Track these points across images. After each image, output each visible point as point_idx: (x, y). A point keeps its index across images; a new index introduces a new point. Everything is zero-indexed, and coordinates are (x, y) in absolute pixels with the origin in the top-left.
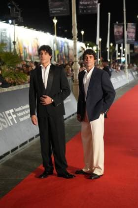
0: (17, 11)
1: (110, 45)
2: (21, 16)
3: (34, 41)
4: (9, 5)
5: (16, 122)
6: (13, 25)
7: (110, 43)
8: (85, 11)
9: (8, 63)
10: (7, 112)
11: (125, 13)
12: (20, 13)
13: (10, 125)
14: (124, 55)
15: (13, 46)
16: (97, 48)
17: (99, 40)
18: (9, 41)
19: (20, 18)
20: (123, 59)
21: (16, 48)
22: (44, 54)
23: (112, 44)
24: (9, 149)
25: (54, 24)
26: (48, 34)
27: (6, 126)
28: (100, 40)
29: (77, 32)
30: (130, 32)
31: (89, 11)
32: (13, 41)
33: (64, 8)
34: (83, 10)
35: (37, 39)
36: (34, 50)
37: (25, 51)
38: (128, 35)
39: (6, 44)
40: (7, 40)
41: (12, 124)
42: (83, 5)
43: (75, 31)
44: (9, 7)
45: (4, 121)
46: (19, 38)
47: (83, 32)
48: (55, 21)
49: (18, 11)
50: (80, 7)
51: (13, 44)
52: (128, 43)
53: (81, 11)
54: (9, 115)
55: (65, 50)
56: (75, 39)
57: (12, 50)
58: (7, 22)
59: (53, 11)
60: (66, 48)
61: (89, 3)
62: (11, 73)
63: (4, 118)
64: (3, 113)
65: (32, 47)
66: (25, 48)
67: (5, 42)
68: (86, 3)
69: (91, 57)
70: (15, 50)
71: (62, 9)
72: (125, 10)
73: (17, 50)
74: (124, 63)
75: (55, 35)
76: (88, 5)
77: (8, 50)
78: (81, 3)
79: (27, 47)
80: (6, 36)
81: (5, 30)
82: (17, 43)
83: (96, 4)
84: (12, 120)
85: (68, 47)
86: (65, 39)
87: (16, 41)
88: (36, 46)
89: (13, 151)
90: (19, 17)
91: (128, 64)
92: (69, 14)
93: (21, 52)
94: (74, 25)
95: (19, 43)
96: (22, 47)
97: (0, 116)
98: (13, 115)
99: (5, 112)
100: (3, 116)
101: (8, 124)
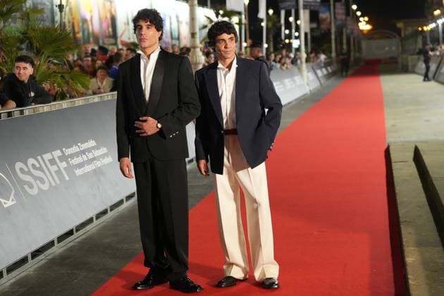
1: (267, 13)
3: (104, 5)
5: (67, 178)
7: (267, 9)
9: (46, 53)
10: (47, 156)
13: (53, 184)
14: (297, 34)
15: (57, 18)
16: (240, 20)
18: (50, 7)
20: (295, 44)
21: (65, 20)
22: (145, 28)
23: (271, 12)
24: (53, 236)
27: (45, 187)
32: (58, 3)
36: (105, 25)
37: (85, 26)
39: (42, 11)
40: (44, 4)
41: (58, 182)
45: (44, 177)
51: (57, 10)
52: (305, 7)
54: (52, 162)
55: (171, 24)
57: (57, 25)
60: (174, 21)
62: (54, 72)
63: (40, 169)
64: (39, 158)
65: (100, 19)
66: (84, 21)
67: (40, 7)
70: (62, 24)
73: (67, 24)
74: (298, 50)
77: (48, 24)
79: (88, 18)
82: (66, 9)
84: (58, 172)
85: (177, 17)
87: (64, 3)
88: (109, 16)
91: (306, 52)
93: (76, 29)
95: (70, 9)
96: (78, 18)
97: (33, 165)
98: (61, 162)
99: (43, 156)
100: (38, 166)
101: (50, 183)
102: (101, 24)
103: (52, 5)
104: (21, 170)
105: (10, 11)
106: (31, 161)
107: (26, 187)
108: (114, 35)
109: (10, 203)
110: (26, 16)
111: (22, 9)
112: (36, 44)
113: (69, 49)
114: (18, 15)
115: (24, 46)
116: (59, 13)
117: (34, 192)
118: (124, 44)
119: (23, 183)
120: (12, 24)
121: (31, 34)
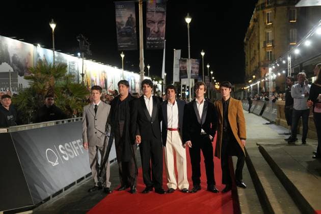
0: (86, 44)
2: (90, 50)
3: (102, 74)
4: (79, 39)
6: (81, 59)
8: (152, 47)
9: (75, 95)
10: (74, 143)
11: (189, 49)
12: (89, 46)
14: (188, 89)
15: (81, 79)
17: (164, 74)
19: (89, 52)
20: (187, 93)
21: (84, 80)
24: (75, 180)
25: (122, 58)
26: (116, 68)
27: (72, 157)
28: (166, 74)
29: (144, 66)
30: (194, 68)
31: (156, 47)
32: (81, 73)
33: (132, 43)
34: (150, 45)
35: (105, 72)
36: (102, 83)
37: (93, 83)
38: (192, 71)
39: (74, 76)
40: (75, 73)
41: (79, 154)
42: (150, 41)
43: (142, 65)
44: (79, 40)
45: (72, 152)
46: (87, 71)
47: (149, 67)
48: (123, 56)
49: (88, 45)
50: (147, 42)
51: (81, 76)
53: (148, 47)
54: (76, 145)
55: (131, 83)
56: (142, 73)
57: (80, 83)
58: (76, 56)
59: (122, 45)
60: (133, 82)
61: (156, 39)
63: (71, 148)
65: (100, 80)
66: (93, 81)
67: (73, 74)
68: (153, 39)
69: (172, 91)
70: (83, 82)
71: (129, 44)
72: (189, 47)
73: (85, 82)
74: (188, 96)
75: (122, 69)
76: (155, 40)
77: (76, 82)
78: (148, 38)
79: (95, 80)
80: (74, 69)
81: (73, 63)
82: (85, 76)
83: (163, 40)
85: (134, 80)
86: (132, 73)
87: (84, 73)
88: (104, 79)
89: (78, 181)
90: (88, 50)
91: (192, 97)
92: (137, 49)
93: (89, 84)
94: (142, 59)
95: (87, 76)
96: (90, 80)
97: (67, 147)
98: (80, 145)
99: (73, 142)
100: (69, 146)
101: (75, 155)
102: (100, 83)
103: (78, 73)
104: (62, 148)
105: (59, 76)
106: (66, 144)
107: (63, 156)
108: (106, 88)
109: (55, 164)
110: (67, 78)
111: (64, 75)
112: (70, 91)
113: (85, 94)
114: (63, 78)
115: (65, 92)
116: (81, 77)
117: (67, 159)
118: (110, 92)
119: (62, 155)
120: (60, 82)
121: (69, 87)
